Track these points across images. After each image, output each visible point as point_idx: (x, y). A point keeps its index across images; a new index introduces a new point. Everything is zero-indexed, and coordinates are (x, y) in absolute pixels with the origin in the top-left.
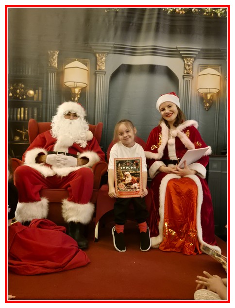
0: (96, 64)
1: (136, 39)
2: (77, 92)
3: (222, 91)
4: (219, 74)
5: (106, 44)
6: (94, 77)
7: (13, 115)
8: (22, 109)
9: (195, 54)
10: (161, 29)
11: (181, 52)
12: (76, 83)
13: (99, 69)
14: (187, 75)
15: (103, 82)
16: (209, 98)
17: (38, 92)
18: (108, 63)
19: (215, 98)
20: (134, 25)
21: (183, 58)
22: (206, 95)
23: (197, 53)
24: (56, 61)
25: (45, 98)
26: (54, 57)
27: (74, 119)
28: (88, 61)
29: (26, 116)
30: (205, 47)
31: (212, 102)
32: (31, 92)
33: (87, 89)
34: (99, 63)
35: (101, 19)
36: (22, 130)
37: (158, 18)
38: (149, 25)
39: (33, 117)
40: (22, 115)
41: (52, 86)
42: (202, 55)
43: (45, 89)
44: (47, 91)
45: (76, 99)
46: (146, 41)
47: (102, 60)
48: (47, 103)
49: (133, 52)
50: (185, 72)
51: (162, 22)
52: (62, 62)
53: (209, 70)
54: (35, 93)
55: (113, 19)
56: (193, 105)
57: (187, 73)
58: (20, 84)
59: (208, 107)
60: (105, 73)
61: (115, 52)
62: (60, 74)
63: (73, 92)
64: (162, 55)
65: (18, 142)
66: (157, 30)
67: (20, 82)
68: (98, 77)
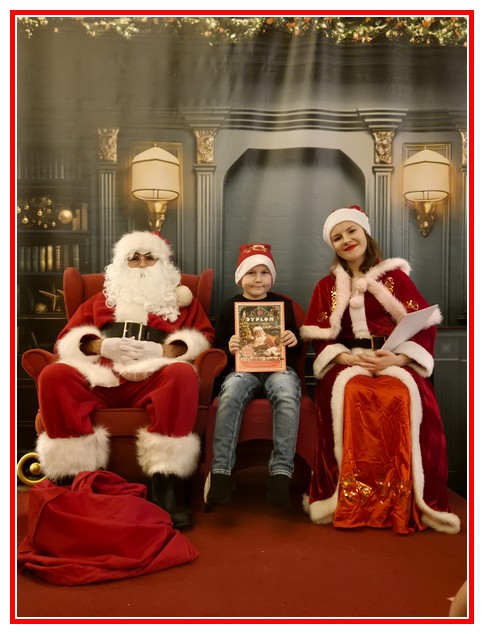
0: (196, 151)
1: (275, 97)
2: (158, 210)
3: (453, 195)
4: (447, 161)
5: (213, 110)
6: (192, 177)
7: (32, 260)
8: (50, 249)
9: (396, 123)
10: (324, 76)
11: (366, 120)
12: (156, 192)
13: (202, 162)
14: (381, 166)
15: (211, 185)
16: (427, 211)
17: (81, 213)
18: (220, 148)
19: (441, 210)
20: (269, 69)
21: (371, 131)
22: (422, 204)
23: (400, 120)
24: (114, 149)
25: (94, 225)
26: (110, 141)
28: (177, 147)
29: (58, 262)
30: (415, 108)
31: (434, 219)
32: (67, 214)
33: (179, 201)
34: (201, 149)
35: (201, 61)
36: (51, 291)
37: (318, 53)
38: (299, 69)
39: (71, 264)
40: (50, 261)
41: (108, 200)
42: (409, 124)
43: (94, 206)
44: (98, 209)
45: (158, 224)
46: (296, 101)
47: (208, 142)
48: (98, 233)
49: (269, 124)
50: (377, 160)
51: (325, 61)
52: (127, 150)
53: (427, 154)
54: (74, 215)
55: (225, 59)
56: (395, 225)
57: (382, 162)
58: (44, 199)
59: (426, 228)
60: (213, 168)
61: (233, 126)
62: (123, 174)
63: (151, 211)
64: (328, 127)
65: (42, 315)
66: (316, 77)
67: (43, 195)
68: (200, 178)
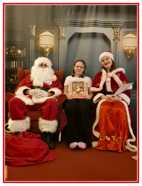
0: (59, 33)
1: (84, 16)
2: (47, 51)
4: (136, 38)
5: (65, 20)
6: (58, 41)
7: (9, 65)
8: (14, 62)
9: (121, 25)
10: (99, 10)
11: (112, 24)
12: (47, 45)
13: (61, 36)
14: (116, 38)
15: (64, 44)
16: (130, 52)
17: (24, 51)
18: (67, 32)
19: (134, 52)
20: (82, 8)
21: (113, 28)
22: (128, 50)
23: (122, 24)
24: (34, 32)
25: (28, 54)
26: (33, 29)
27: (45, 68)
28: (54, 31)
29: (17, 66)
30: (127, 21)
31: (132, 55)
32: (20, 51)
33: (54, 48)
34: (61, 32)
36: (14, 75)
39: (21, 67)
40: (14, 66)
41: (32, 47)
42: (125, 25)
43: (28, 49)
44: (29, 50)
45: (47, 55)
46: (90, 18)
47: (63, 30)
48: (29, 58)
49: (82, 25)
50: (115, 37)
52: (38, 32)
53: (130, 35)
54: (22, 52)
56: (119, 57)
57: (116, 37)
58: (13, 47)
59: (129, 58)
60: (64, 38)
61: (71, 25)
62: (37, 39)
63: (45, 51)
64: (100, 26)
65: (12, 82)
66: (97, 10)
67: (12, 45)
68: (60, 41)
